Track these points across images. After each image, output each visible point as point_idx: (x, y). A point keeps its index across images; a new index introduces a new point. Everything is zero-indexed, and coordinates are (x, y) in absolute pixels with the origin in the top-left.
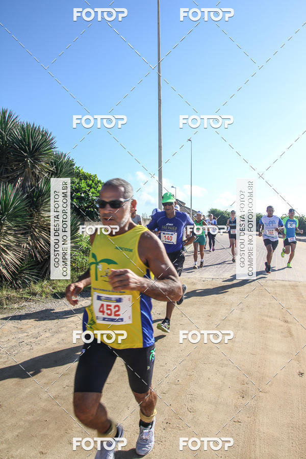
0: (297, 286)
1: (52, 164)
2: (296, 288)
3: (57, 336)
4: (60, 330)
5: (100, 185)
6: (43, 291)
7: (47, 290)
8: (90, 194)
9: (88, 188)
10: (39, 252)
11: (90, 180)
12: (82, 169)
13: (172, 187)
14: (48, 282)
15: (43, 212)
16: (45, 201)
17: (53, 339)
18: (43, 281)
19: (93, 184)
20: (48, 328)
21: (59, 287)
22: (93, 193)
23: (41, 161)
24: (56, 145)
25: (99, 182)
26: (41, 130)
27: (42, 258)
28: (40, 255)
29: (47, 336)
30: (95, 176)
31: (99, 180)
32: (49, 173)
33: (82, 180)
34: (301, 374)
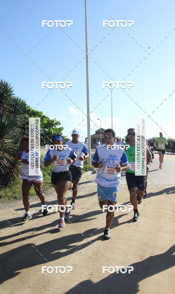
1: (11, 106)
5: (45, 119)
6: (6, 195)
7: (9, 194)
10: (3, 168)
12: (32, 108)
13: (98, 119)
15: (5, 140)
16: (7, 132)
18: (6, 188)
21: (18, 192)
23: (4, 104)
24: (14, 93)
26: (4, 82)
27: (5, 171)
28: (4, 170)
30: (41, 112)
31: (44, 115)
32: (9, 112)
33: (32, 115)
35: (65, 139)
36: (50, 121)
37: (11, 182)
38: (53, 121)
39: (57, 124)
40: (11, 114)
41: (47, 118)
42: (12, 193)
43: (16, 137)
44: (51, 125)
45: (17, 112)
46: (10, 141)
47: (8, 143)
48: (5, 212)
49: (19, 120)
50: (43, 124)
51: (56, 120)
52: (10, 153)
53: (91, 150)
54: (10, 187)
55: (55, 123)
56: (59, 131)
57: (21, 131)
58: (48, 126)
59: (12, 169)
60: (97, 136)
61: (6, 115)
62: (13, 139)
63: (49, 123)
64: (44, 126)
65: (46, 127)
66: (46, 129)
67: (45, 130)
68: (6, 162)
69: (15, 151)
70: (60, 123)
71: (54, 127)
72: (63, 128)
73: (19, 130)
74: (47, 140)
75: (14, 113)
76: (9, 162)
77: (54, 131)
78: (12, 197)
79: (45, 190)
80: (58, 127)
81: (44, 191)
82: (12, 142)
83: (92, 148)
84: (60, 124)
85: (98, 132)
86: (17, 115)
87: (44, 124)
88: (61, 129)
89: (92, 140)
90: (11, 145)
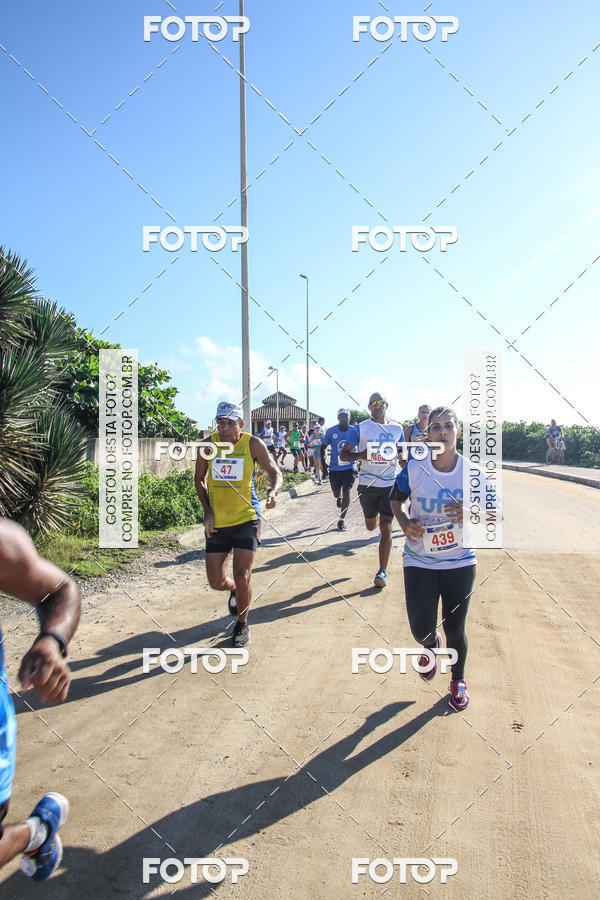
1: (28, 323)
15: (10, 421)
16: (14, 397)
23: (6, 318)
24: (34, 286)
26: (6, 254)
27: (10, 510)
32: (22, 342)
34: (518, 727)
35: (182, 421)
36: (140, 370)
38: (148, 371)
39: (159, 380)
40: (27, 346)
43: (41, 414)
44: (145, 382)
45: (44, 342)
46: (24, 423)
47: (17, 429)
49: (49, 366)
51: (158, 367)
52: (24, 458)
55: (153, 376)
56: (167, 397)
57: (57, 395)
59: (30, 503)
60: (268, 413)
61: (11, 351)
62: (33, 418)
68: (11, 482)
69: (39, 453)
70: (168, 375)
71: (151, 388)
72: (175, 389)
73: (52, 393)
75: (37, 343)
76: (22, 482)
77: (153, 399)
79: (124, 563)
80: (163, 386)
81: (122, 566)
82: (30, 426)
84: (168, 378)
85: (269, 403)
86: (46, 351)
88: (169, 393)
89: (253, 424)
90: (26, 435)
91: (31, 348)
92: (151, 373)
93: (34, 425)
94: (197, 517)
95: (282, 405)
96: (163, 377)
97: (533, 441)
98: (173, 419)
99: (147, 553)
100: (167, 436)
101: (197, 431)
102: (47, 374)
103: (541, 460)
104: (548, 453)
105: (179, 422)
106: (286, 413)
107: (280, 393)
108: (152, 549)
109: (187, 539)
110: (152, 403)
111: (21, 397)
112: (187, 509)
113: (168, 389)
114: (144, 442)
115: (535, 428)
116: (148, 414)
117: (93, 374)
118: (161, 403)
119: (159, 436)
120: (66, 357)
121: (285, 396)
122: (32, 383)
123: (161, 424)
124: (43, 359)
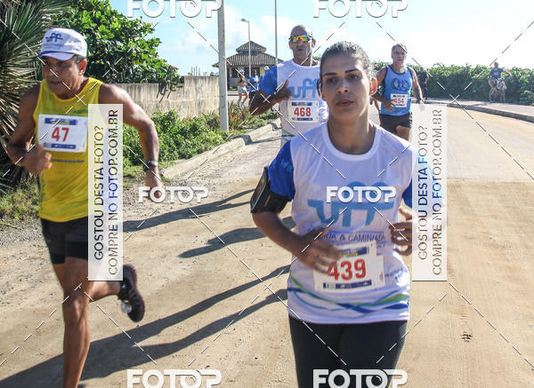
0: (459, 186)
2: (459, 189)
3: (40, 288)
4: (46, 276)
6: (15, 209)
7: (23, 207)
8: (98, 35)
9: (95, 25)
11: (97, 9)
13: (243, 20)
14: (24, 192)
15: (12, 69)
16: (15, 49)
17: (33, 293)
19: (103, 18)
20: (25, 274)
22: (103, 33)
25: (114, 13)
29: (23, 288)
30: (107, 4)
31: (113, 10)
33: (83, 10)
34: (468, 337)
35: (165, 68)
36: (127, 23)
37: (28, 175)
38: (134, 24)
39: (144, 32)
40: (27, 4)
41: (122, 15)
42: (29, 203)
44: (131, 34)
46: (25, 71)
47: (18, 77)
48: (9, 254)
49: (46, 20)
50: (112, 32)
51: (143, 20)
53: (227, 93)
54: (24, 187)
55: (139, 28)
56: (151, 47)
58: (122, 35)
60: (241, 60)
61: (12, 8)
62: (32, 67)
63: (125, 28)
64: (113, 36)
65: (117, 38)
66: (119, 43)
67: (115, 45)
68: (13, 124)
70: (151, 27)
71: (137, 39)
72: (158, 39)
74: (120, 70)
77: (139, 49)
78: (31, 214)
80: (148, 37)
82: (30, 74)
83: (229, 89)
84: (152, 30)
85: (242, 51)
86: (43, 7)
87: (113, 30)
88: (153, 44)
89: (228, 70)
90: (26, 83)
91: (30, 5)
92: (137, 26)
93: (33, 73)
94: (179, 153)
95: (254, 53)
96: (147, 29)
97: (477, 82)
98: (157, 66)
99: (135, 185)
100: (151, 81)
101: (178, 76)
102: (45, 28)
103: (486, 99)
104: (491, 93)
105: (162, 69)
106: (257, 60)
107: (252, 42)
108: (139, 182)
109: (171, 173)
110: (138, 53)
111: (21, 49)
112: (170, 146)
113: (152, 40)
114: (131, 87)
115: (478, 70)
116: (133, 62)
117: (85, 27)
118: (146, 53)
119: (144, 81)
120: (61, 13)
121: (257, 45)
122: (32, 36)
123: (146, 72)
124: (41, 15)
